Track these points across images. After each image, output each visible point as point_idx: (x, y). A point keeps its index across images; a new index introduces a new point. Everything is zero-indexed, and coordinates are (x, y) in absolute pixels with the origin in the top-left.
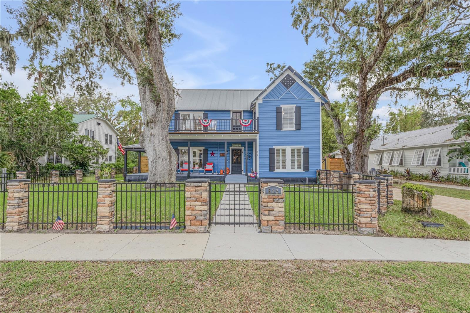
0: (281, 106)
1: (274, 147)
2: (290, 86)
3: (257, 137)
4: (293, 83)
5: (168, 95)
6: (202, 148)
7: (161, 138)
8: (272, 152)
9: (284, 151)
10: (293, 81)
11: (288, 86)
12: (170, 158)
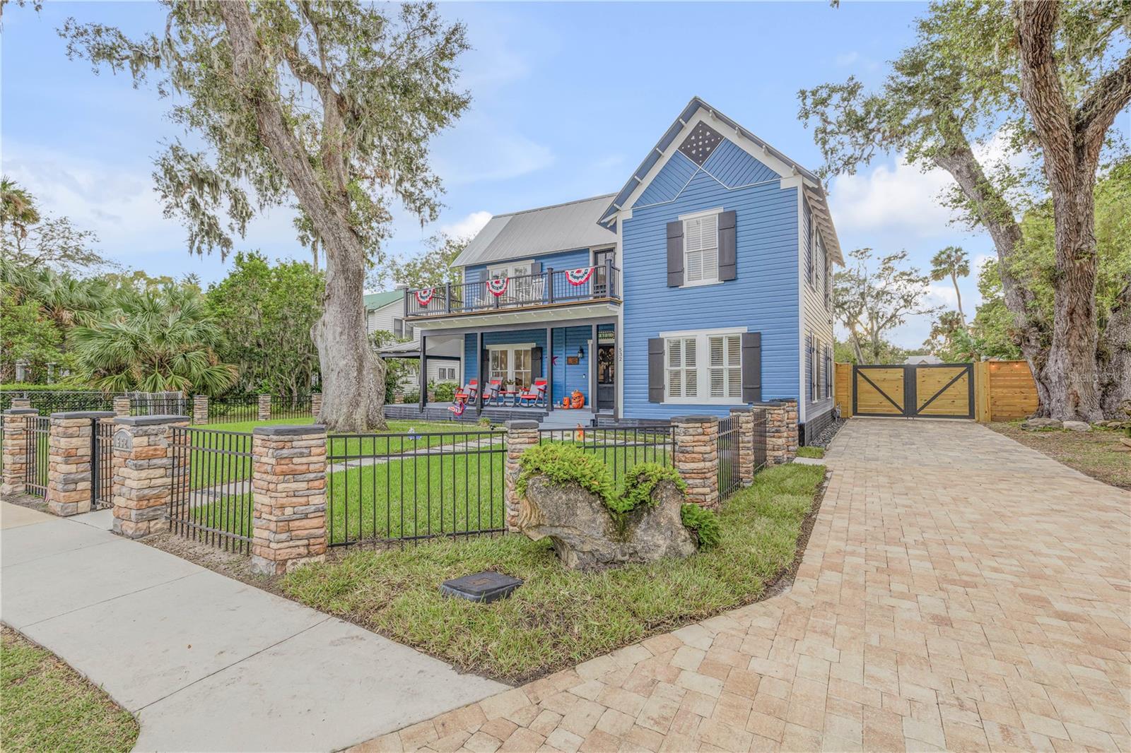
0: (680, 219)
1: (662, 335)
2: (706, 154)
3: (619, 311)
4: (713, 146)
5: (335, 238)
6: (529, 346)
7: (339, 330)
8: (655, 347)
9: (691, 346)
10: (717, 137)
11: (700, 157)
12: (360, 370)
